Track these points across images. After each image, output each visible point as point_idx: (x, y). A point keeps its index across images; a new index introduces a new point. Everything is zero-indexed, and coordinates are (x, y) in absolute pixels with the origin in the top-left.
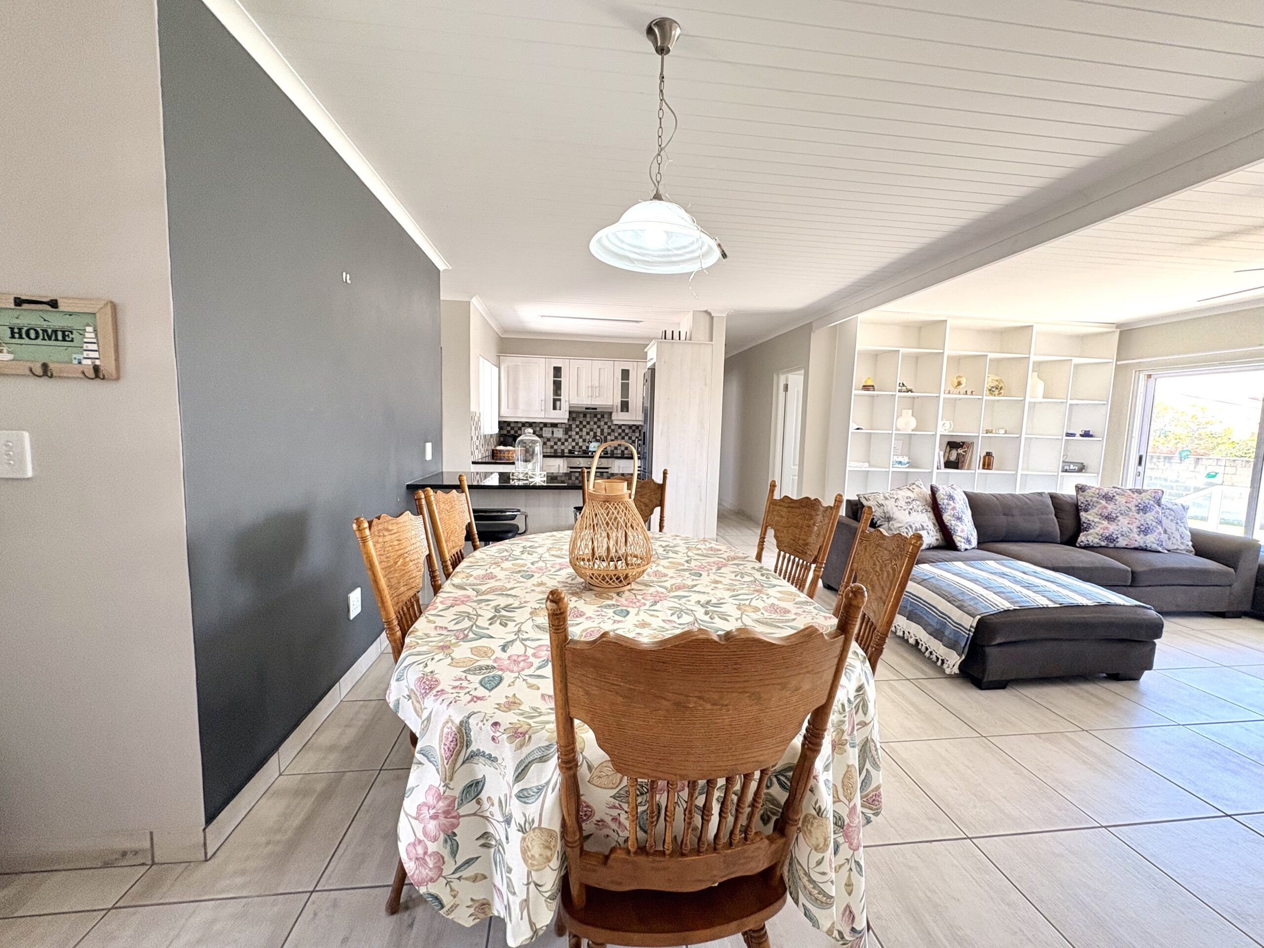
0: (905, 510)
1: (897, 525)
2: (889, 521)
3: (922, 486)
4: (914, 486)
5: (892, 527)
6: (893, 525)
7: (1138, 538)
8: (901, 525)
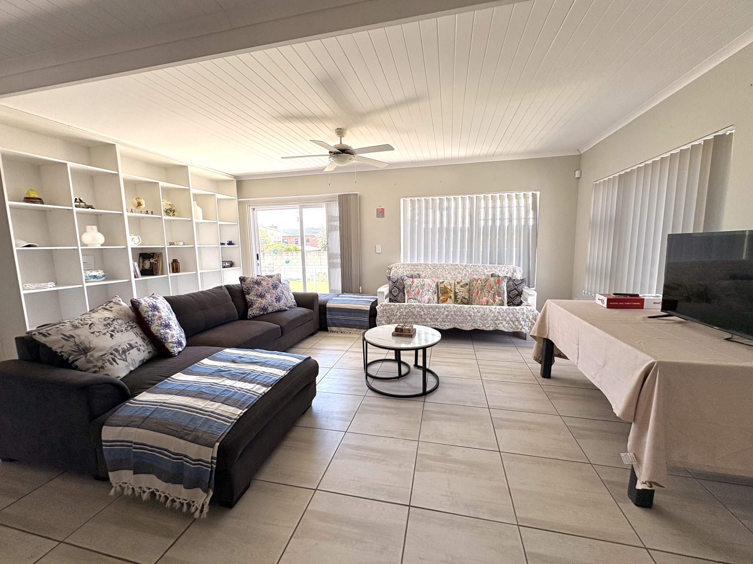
0: (105, 334)
1: (97, 354)
2: (86, 353)
3: (122, 303)
4: (112, 304)
5: (91, 358)
6: (92, 356)
7: (276, 305)
8: (103, 353)
